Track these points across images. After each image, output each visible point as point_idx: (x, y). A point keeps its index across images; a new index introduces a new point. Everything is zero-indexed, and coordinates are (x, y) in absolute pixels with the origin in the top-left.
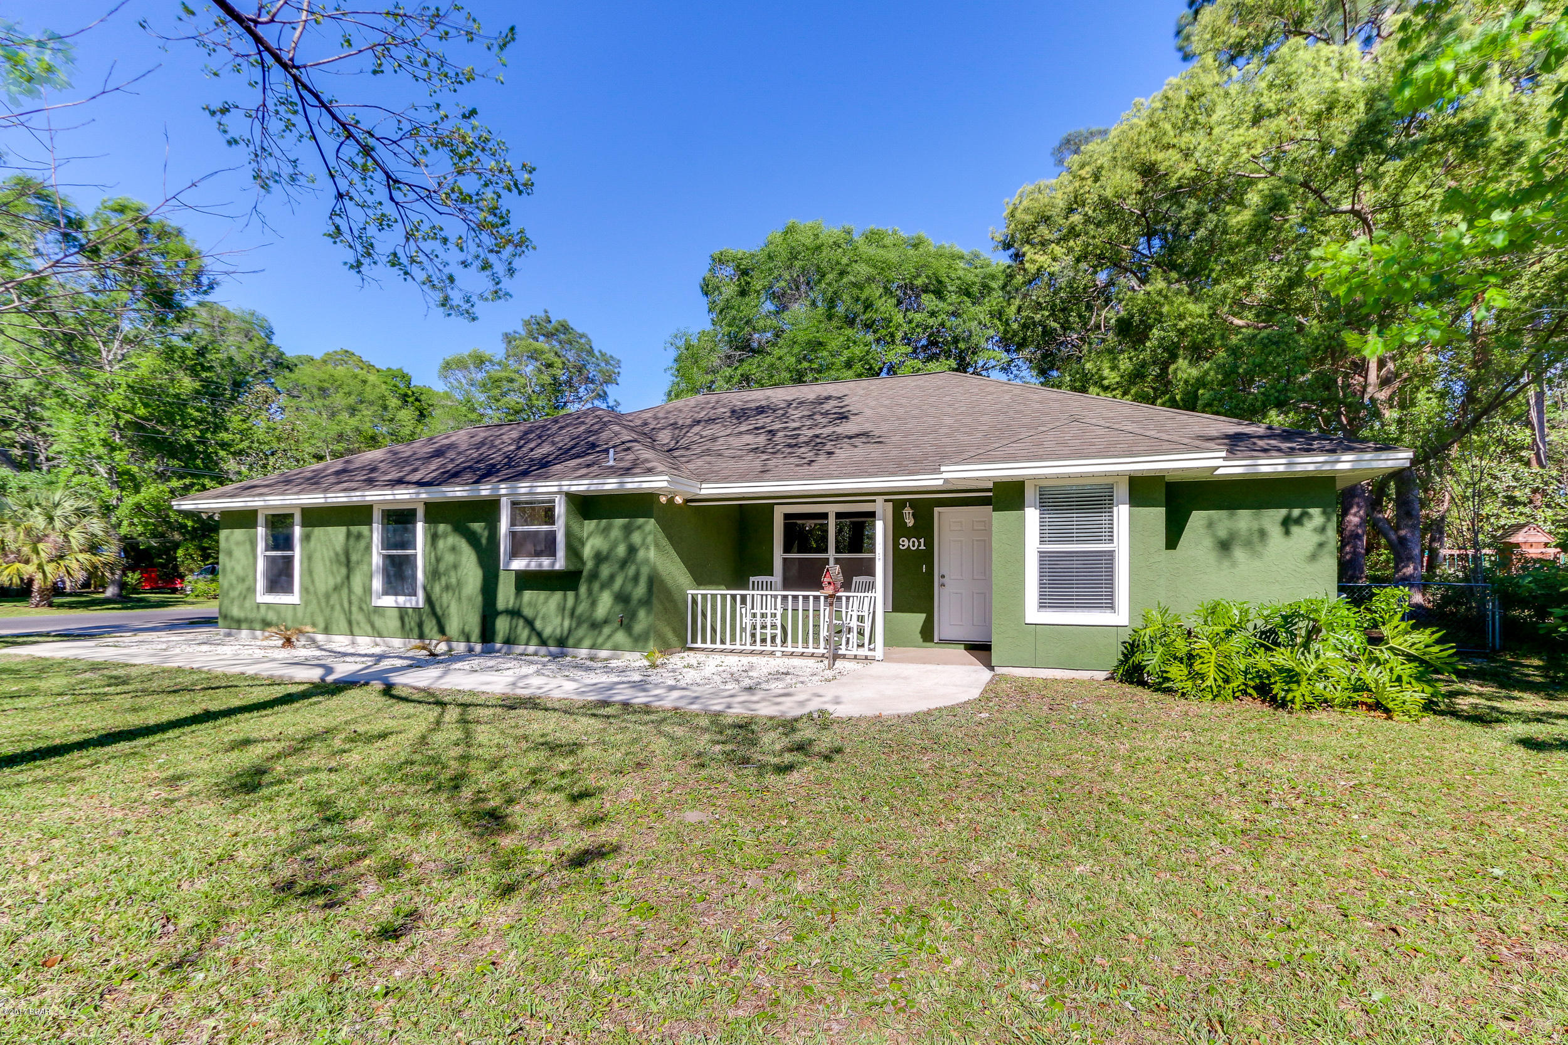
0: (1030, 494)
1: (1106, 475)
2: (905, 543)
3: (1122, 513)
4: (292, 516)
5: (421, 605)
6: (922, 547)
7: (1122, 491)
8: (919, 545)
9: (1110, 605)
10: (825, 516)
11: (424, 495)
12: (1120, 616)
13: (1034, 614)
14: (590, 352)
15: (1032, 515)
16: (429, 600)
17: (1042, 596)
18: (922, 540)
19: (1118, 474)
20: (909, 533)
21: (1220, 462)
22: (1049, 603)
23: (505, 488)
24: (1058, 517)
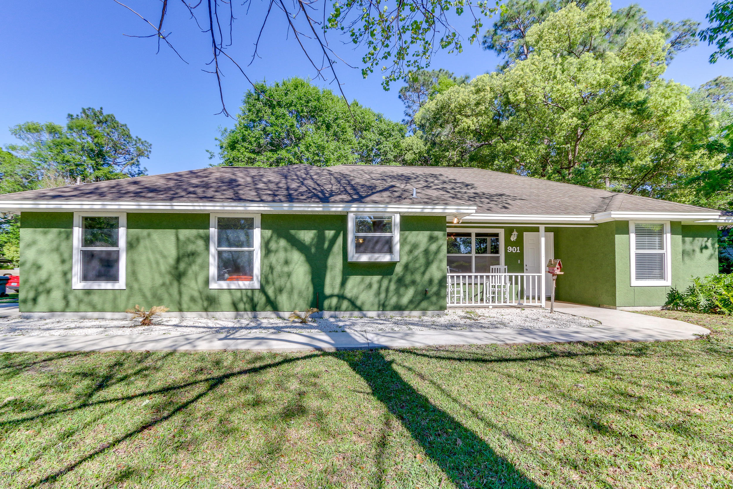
0: (632, 227)
1: (660, 220)
2: (510, 249)
3: (668, 237)
4: (117, 219)
6: (518, 251)
7: (668, 227)
8: (517, 250)
9: (662, 277)
10: (469, 235)
11: (265, 208)
12: (667, 282)
14: (129, 136)
15: (633, 236)
17: (637, 274)
18: (518, 248)
19: (666, 220)
20: (513, 244)
21: (717, 217)
22: (639, 277)
23: (354, 207)
24: (642, 239)
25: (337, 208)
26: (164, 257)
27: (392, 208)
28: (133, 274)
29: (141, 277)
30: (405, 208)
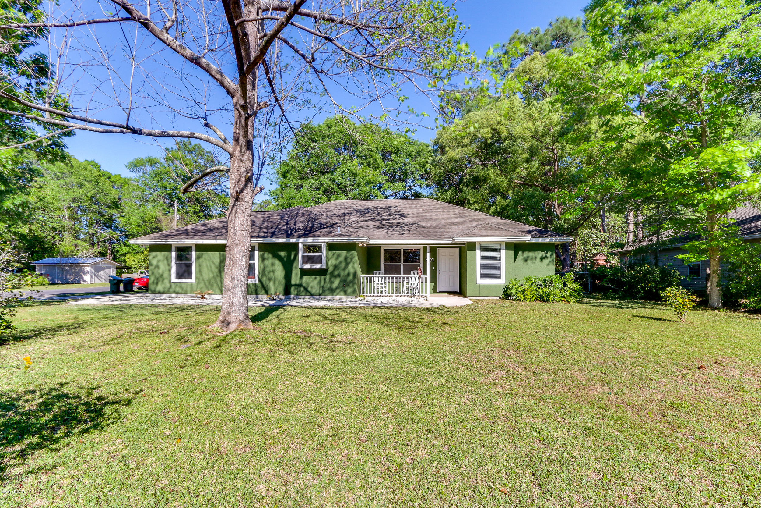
0: (478, 246)
3: (503, 252)
4: (191, 247)
5: (257, 282)
6: (433, 261)
7: (503, 246)
9: (500, 278)
10: (399, 250)
11: (260, 241)
12: (502, 281)
13: (479, 281)
15: (478, 252)
16: (260, 280)
17: (481, 275)
19: (502, 242)
22: (482, 278)
23: (301, 240)
24: (485, 253)
25: (293, 240)
26: (214, 264)
27: (321, 240)
28: (199, 272)
29: (204, 275)
30: (329, 240)
